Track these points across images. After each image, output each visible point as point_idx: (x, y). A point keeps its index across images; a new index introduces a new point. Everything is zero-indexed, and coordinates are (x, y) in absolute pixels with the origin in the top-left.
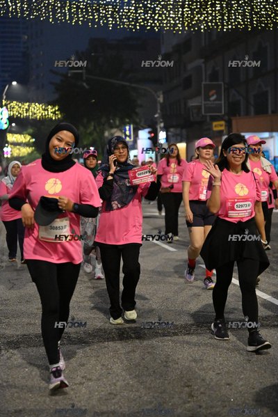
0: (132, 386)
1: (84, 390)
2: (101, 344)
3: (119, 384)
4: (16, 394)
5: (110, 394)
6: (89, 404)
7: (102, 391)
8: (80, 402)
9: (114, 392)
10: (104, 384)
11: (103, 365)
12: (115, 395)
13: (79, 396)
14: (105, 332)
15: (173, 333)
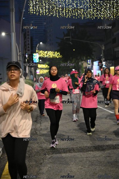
0: (103, 170)
1: (83, 172)
2: (87, 152)
3: (97, 169)
4: (55, 173)
5: (94, 173)
6: (86, 177)
7: (91, 172)
8: (82, 176)
9: (96, 172)
10: (91, 169)
11: (89, 161)
12: (96, 174)
13: (81, 174)
14: (89, 147)
15: (117, 148)
